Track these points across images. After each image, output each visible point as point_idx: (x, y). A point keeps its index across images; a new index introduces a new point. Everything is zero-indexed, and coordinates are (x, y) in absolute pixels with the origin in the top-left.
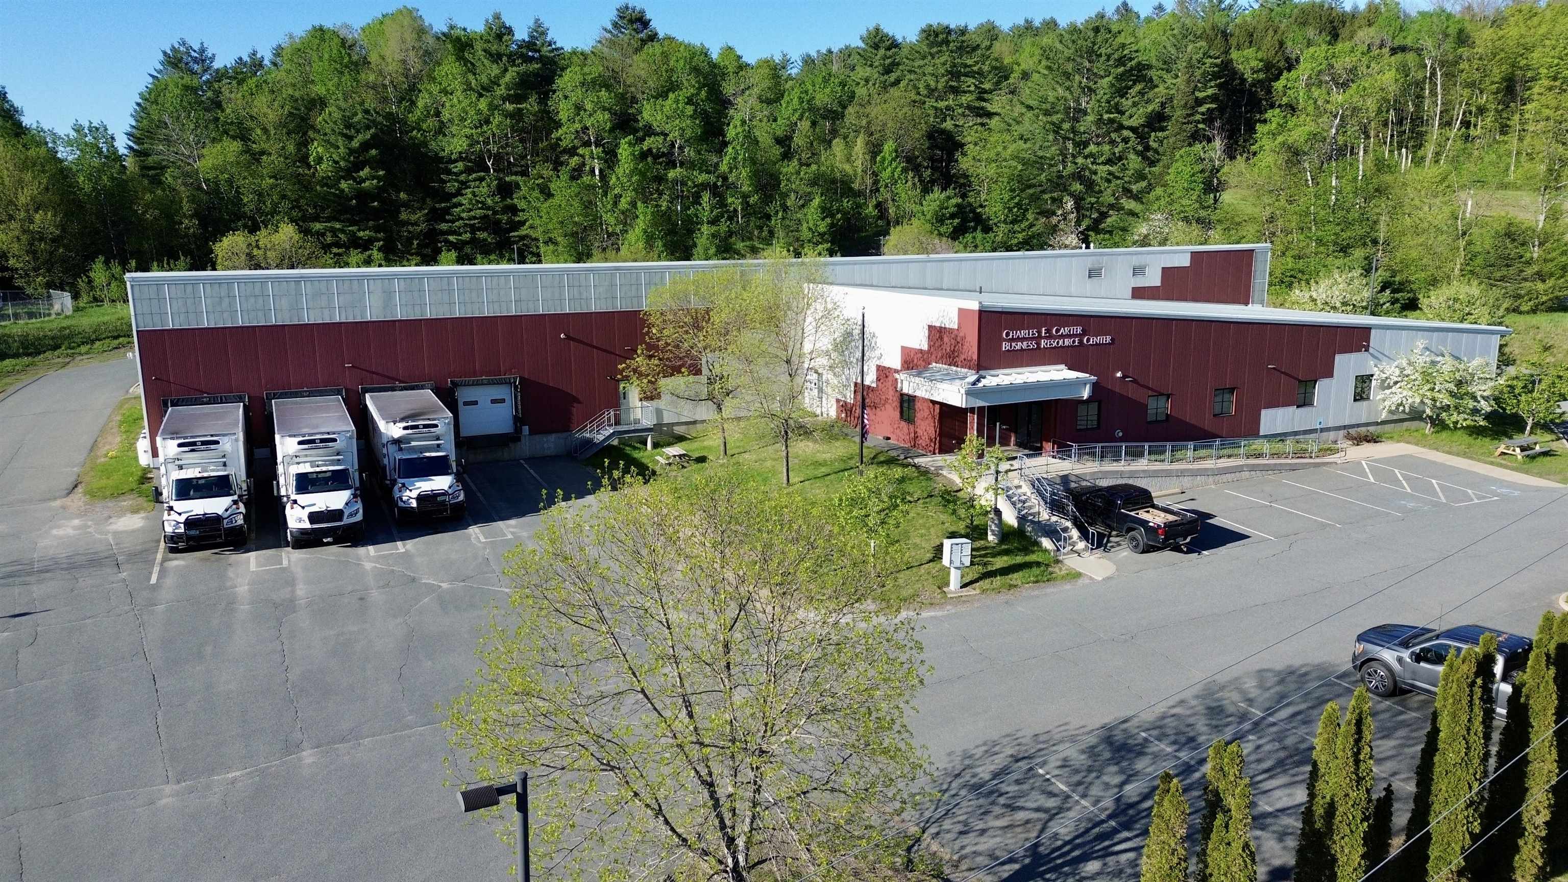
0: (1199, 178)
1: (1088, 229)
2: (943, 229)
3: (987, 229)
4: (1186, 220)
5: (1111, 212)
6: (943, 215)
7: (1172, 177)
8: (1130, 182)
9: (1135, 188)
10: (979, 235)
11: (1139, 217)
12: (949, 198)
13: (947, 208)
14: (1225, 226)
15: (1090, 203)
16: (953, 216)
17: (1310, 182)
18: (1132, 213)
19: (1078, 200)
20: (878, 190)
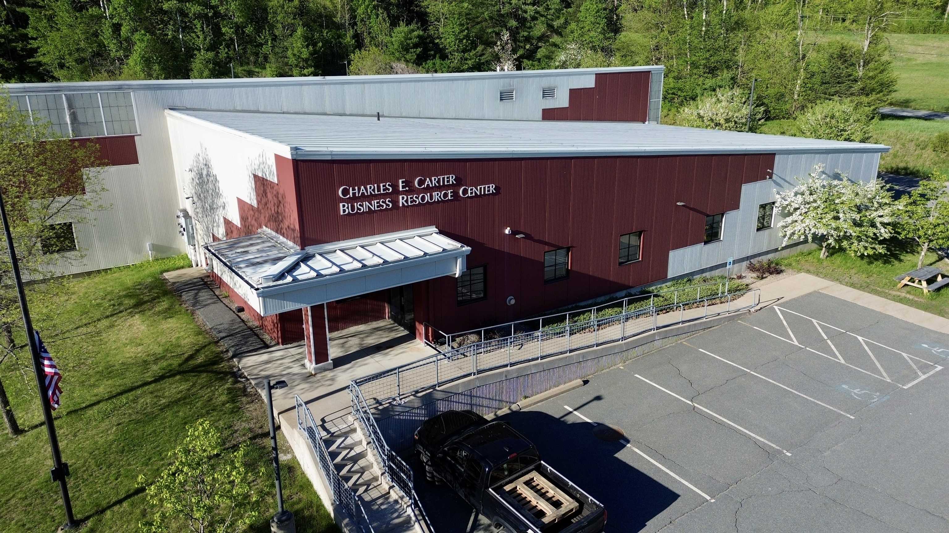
0: (603, 14)
1: (522, 56)
2: (408, 57)
3: (444, 57)
4: (594, 48)
5: (540, 44)
6: (408, 44)
7: (582, 14)
8: (552, 20)
9: (556, 24)
10: (438, 61)
11: (559, 48)
12: (413, 31)
13: (411, 39)
14: (622, 54)
15: (523, 36)
16: (416, 46)
17: (686, 17)
18: (555, 45)
19: (514, 34)
20: (355, 24)
